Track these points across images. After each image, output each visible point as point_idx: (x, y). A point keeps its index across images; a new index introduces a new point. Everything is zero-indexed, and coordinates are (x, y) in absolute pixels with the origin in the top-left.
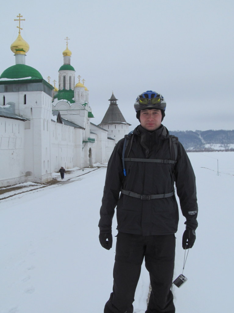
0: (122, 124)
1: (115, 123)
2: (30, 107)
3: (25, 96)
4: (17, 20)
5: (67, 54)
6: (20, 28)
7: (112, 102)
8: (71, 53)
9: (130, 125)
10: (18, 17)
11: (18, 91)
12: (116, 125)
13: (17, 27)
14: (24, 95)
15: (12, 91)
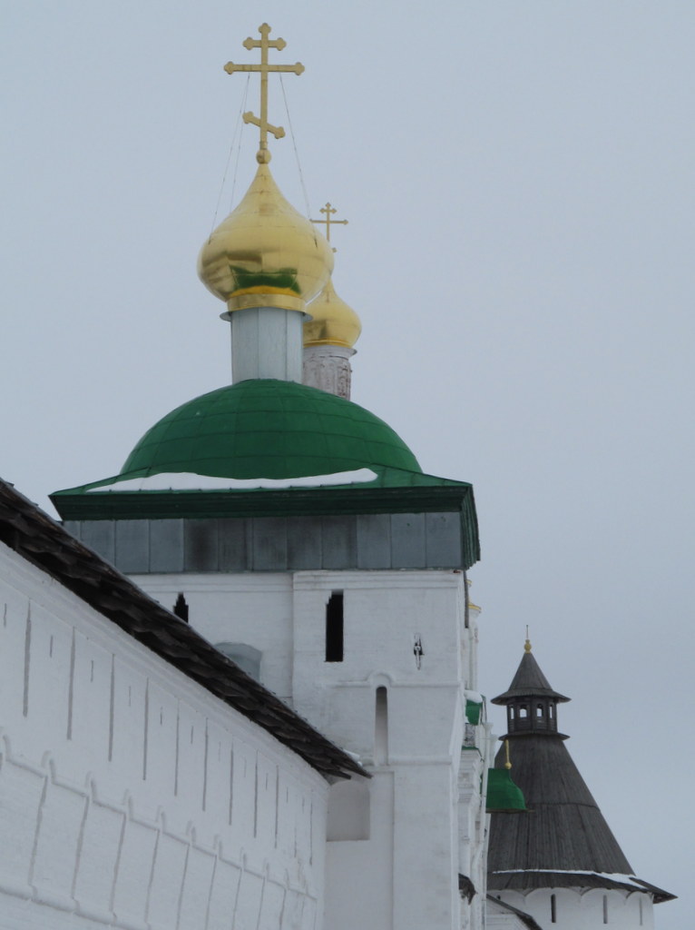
4: (243, 68)
5: (324, 334)
6: (263, 124)
10: (249, 44)
11: (287, 563)
13: (248, 118)
14: (325, 598)
15: (244, 564)
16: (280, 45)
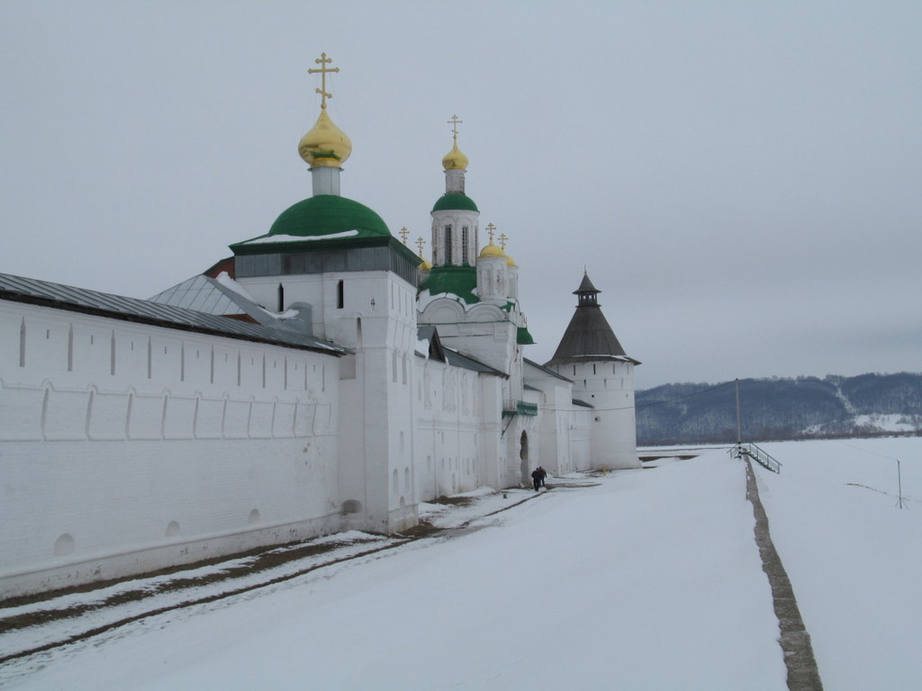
0: (612, 363)
1: (593, 359)
2: (356, 317)
3: (341, 284)
4: (315, 71)
5: (454, 165)
6: (324, 94)
7: (585, 297)
8: (466, 162)
9: (637, 363)
10: (317, 61)
11: (320, 269)
12: (597, 363)
13: (318, 91)
14: (337, 283)
15: (304, 271)
16: (330, 61)
